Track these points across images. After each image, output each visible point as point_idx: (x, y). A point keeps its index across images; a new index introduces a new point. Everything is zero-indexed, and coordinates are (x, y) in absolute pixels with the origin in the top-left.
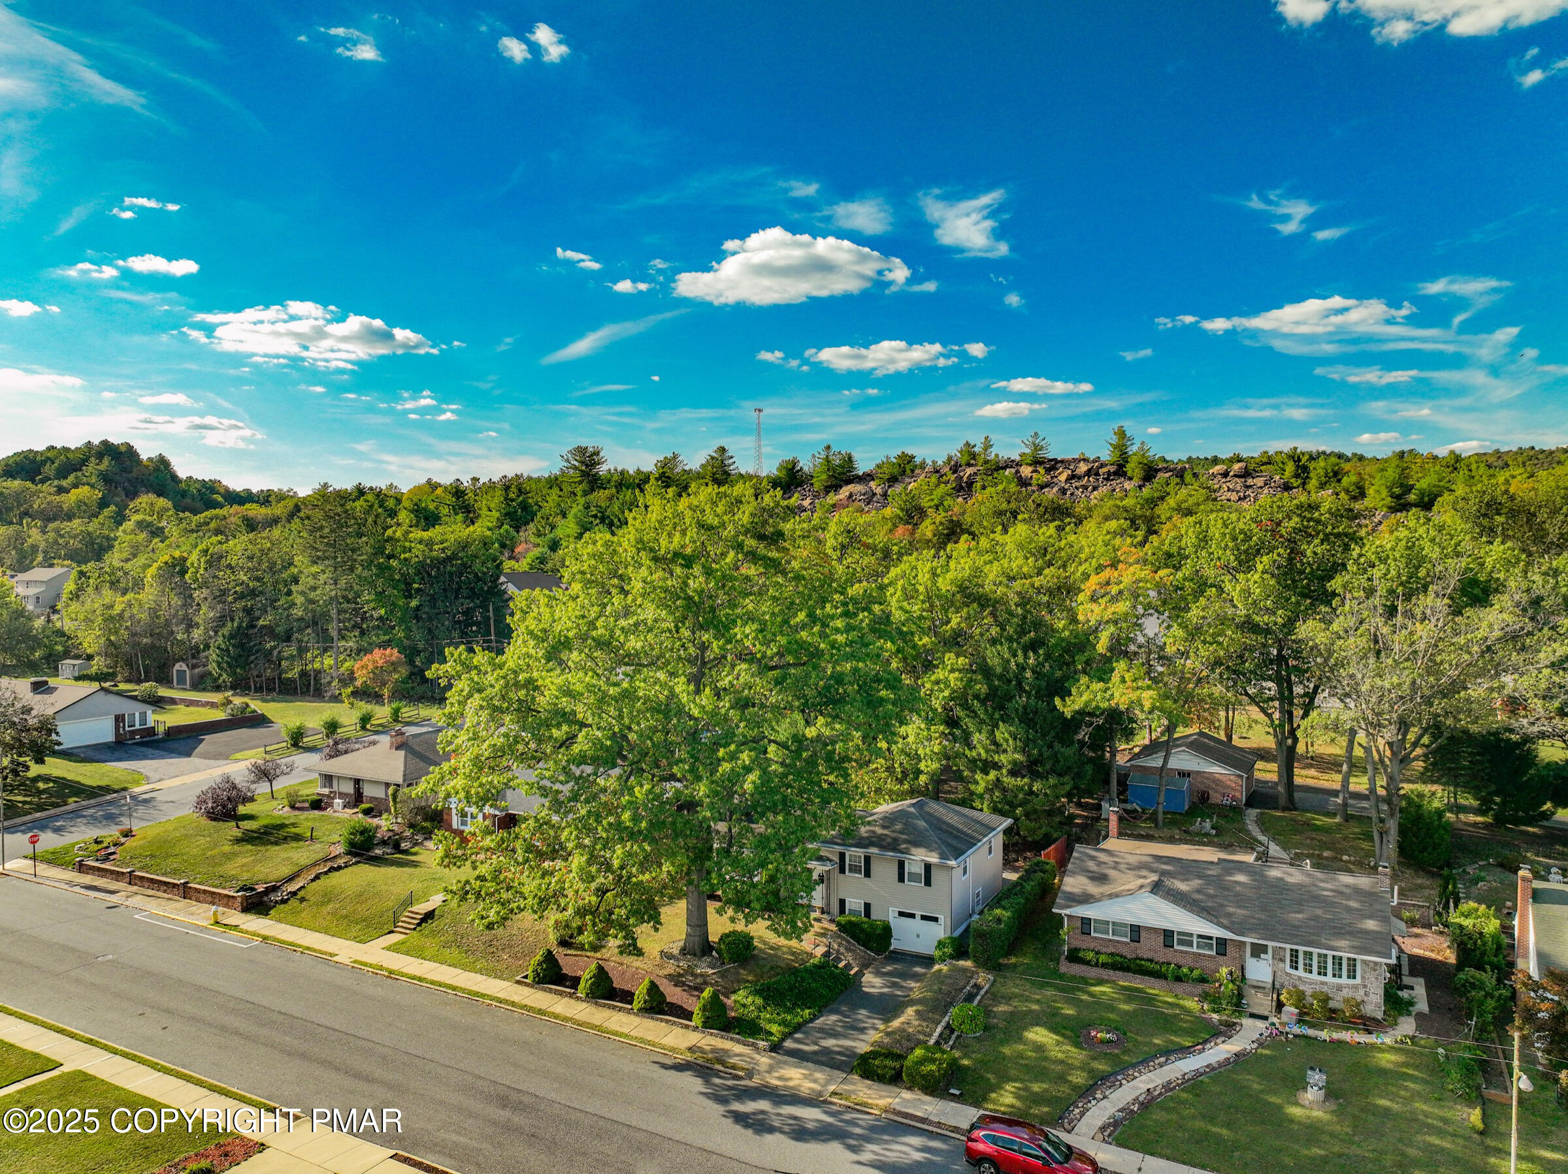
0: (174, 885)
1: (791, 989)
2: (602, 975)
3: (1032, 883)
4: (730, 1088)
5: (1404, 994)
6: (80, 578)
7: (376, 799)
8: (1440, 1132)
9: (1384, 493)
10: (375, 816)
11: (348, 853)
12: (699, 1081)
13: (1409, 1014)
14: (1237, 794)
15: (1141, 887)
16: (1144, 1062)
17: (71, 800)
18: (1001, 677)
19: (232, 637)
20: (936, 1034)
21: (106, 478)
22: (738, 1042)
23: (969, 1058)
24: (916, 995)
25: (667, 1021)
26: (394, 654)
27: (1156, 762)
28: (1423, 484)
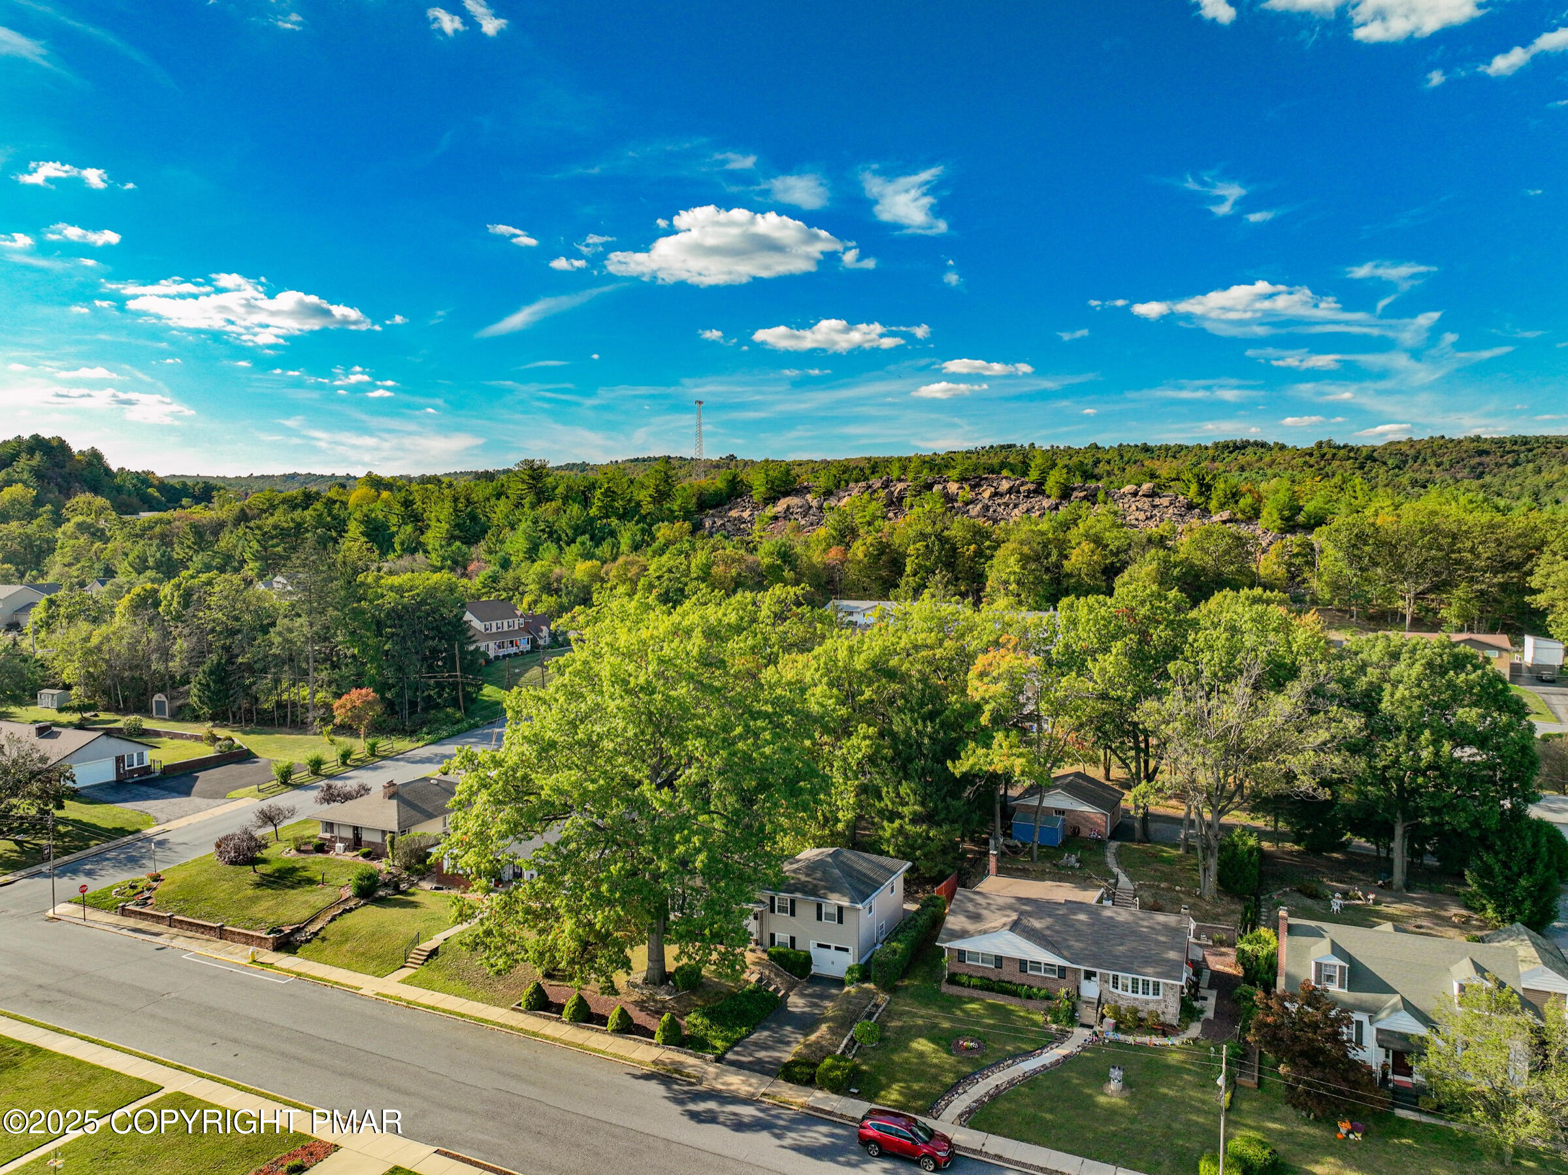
0: (211, 928)
1: (731, 1011)
2: (581, 1003)
3: (925, 917)
4: (686, 1092)
5: (1197, 1004)
6: (50, 607)
7: (373, 843)
8: (1198, 1111)
9: (1276, 516)
10: (373, 859)
11: (357, 896)
12: (662, 1087)
13: (1199, 1020)
14: (1103, 829)
15: (1005, 925)
16: (997, 1064)
17: (92, 843)
18: (904, 742)
19: (211, 673)
20: (843, 1046)
21: (38, 474)
22: (691, 1055)
23: (867, 1064)
24: (830, 1013)
25: (635, 1040)
26: (368, 693)
27: (1034, 802)
28: (1309, 507)
